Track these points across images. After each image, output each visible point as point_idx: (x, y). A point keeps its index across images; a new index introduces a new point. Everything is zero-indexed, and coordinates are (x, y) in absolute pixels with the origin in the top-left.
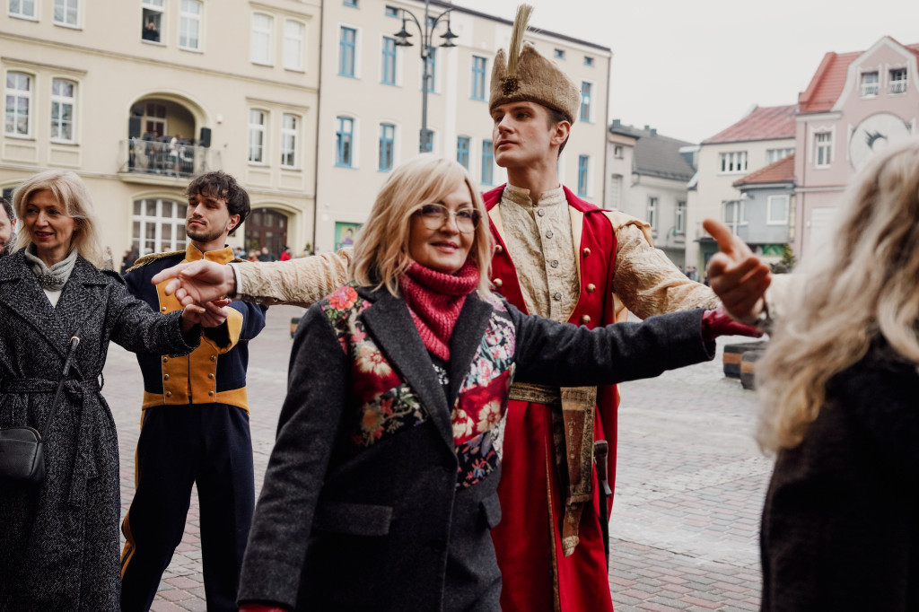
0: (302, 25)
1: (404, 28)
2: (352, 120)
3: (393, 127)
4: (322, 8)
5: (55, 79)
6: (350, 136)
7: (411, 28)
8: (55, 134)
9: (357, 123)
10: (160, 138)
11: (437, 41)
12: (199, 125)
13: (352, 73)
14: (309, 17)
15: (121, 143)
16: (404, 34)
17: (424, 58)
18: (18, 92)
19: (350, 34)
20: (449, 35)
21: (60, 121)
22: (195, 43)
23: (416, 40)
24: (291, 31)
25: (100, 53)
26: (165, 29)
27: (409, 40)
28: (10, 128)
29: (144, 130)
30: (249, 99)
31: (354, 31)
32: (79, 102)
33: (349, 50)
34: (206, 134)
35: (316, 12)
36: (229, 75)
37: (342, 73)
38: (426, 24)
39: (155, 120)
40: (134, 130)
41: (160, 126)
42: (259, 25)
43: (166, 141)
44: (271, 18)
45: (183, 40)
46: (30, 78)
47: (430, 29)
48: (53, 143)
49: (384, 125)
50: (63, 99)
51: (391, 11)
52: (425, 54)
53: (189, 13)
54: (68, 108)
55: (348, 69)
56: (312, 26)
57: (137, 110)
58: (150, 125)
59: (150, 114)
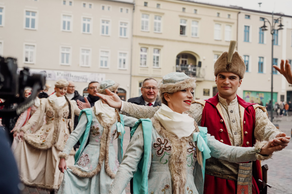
0: (231, 26)
1: (264, 24)
2: (248, 56)
3: (263, 58)
4: (238, 20)
5: (155, 49)
6: (248, 61)
7: (267, 24)
8: (154, 65)
9: (250, 57)
10: (186, 65)
11: (276, 27)
12: (198, 60)
13: (248, 41)
14: (233, 23)
15: (174, 67)
16: (264, 26)
17: (272, 34)
18: (143, 53)
19: (247, 28)
20: (281, 25)
21: (156, 61)
22: (196, 35)
23: (269, 28)
24: (227, 29)
25: (167, 40)
26: (187, 31)
27: (266, 28)
28: (141, 64)
29: (180, 63)
30: (214, 51)
31: (249, 27)
32: (161, 55)
33: (247, 33)
34: (200, 63)
35: (235, 22)
36: (207, 44)
37: (245, 41)
38: (273, 22)
39: (184, 59)
40: (177, 63)
41: (186, 61)
42: (217, 27)
43: (188, 66)
44: (220, 25)
45: (192, 34)
46: (147, 48)
47: (274, 23)
48: (154, 68)
49: (260, 57)
50: (157, 55)
51: (261, 19)
52: (272, 32)
53: (194, 25)
54: (158, 57)
55: (247, 39)
56: (234, 26)
57: (179, 57)
58: (183, 61)
59: (183, 57)
